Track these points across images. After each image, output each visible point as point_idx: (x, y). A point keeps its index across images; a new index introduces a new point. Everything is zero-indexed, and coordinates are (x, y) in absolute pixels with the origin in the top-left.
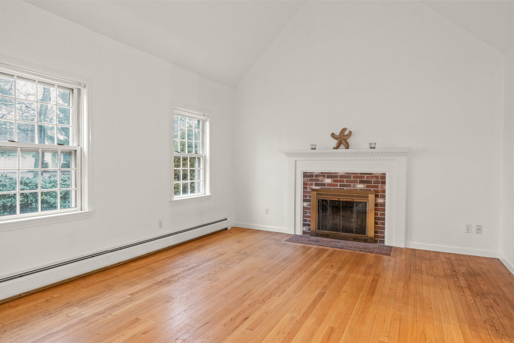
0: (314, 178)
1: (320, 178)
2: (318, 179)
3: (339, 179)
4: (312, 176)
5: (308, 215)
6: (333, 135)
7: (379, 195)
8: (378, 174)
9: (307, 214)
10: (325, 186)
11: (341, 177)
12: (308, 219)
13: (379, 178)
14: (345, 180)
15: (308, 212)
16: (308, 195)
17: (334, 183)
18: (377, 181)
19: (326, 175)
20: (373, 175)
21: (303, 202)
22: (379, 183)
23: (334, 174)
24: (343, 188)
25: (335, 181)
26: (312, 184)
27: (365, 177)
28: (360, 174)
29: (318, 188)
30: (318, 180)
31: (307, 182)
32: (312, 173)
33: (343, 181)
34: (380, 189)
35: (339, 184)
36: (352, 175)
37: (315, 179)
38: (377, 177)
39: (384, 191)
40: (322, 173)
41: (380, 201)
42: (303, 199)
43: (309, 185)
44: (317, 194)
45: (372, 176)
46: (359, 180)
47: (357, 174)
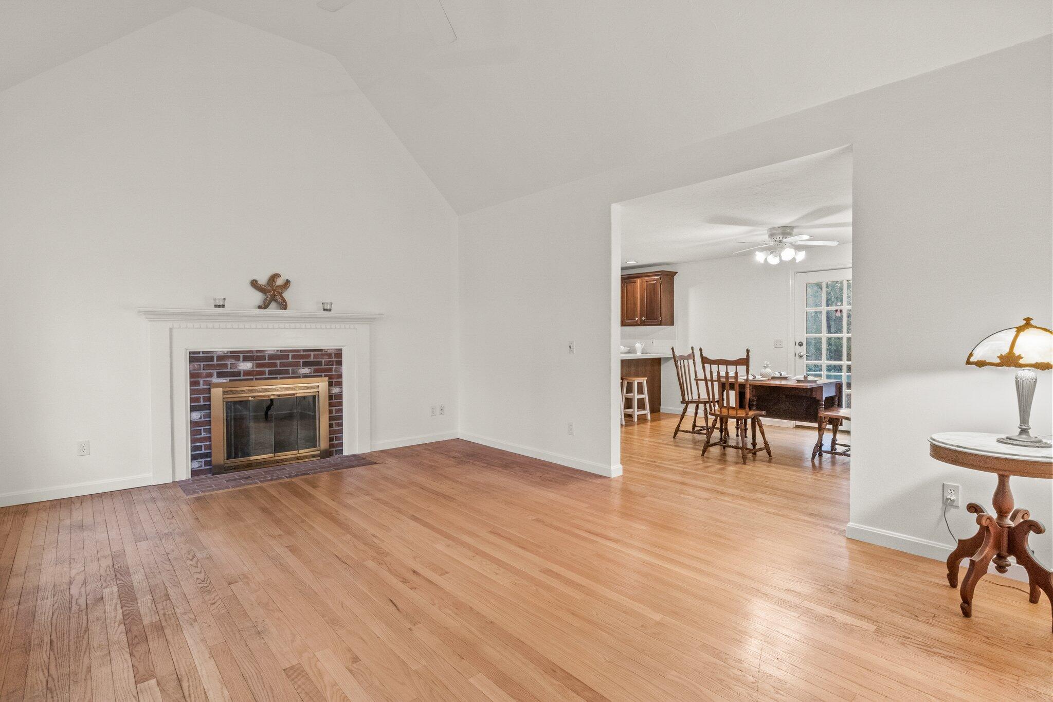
0: (215, 362)
1: (229, 362)
2: (224, 364)
3: (267, 361)
4: (211, 359)
5: (202, 436)
6: (254, 284)
7: (334, 383)
8: (331, 351)
9: (201, 434)
10: (240, 376)
11: (271, 357)
12: (202, 444)
13: (333, 356)
14: (278, 362)
15: (202, 430)
16: (201, 396)
17: (257, 369)
18: (330, 361)
19: (241, 355)
20: (323, 352)
21: (191, 411)
22: (332, 365)
23: (257, 353)
24: (274, 376)
25: (258, 365)
26: (211, 375)
27: (312, 356)
28: (304, 351)
29: (225, 381)
30: (225, 366)
31: (199, 372)
32: (211, 353)
33: (275, 365)
34: (334, 373)
35: (267, 370)
36: (290, 354)
37: (217, 364)
38: (330, 355)
39: (340, 376)
40: (233, 351)
41: (335, 390)
42: (191, 406)
43: (205, 378)
44: (224, 393)
45: (322, 354)
46: (301, 361)
47: (298, 351)
